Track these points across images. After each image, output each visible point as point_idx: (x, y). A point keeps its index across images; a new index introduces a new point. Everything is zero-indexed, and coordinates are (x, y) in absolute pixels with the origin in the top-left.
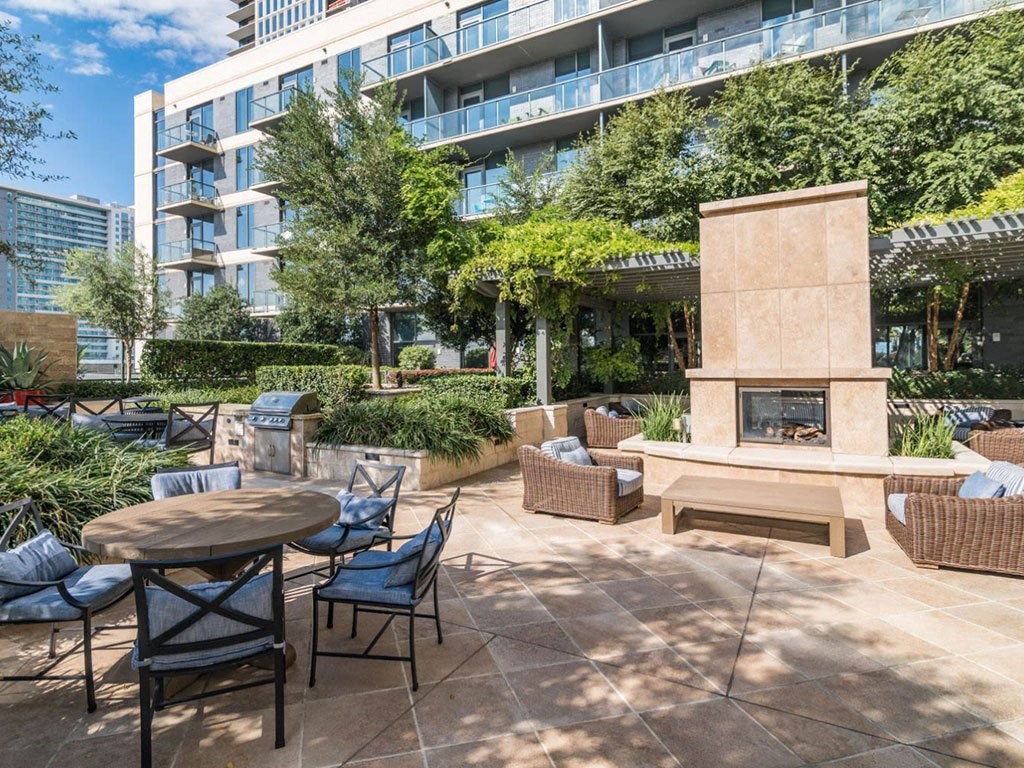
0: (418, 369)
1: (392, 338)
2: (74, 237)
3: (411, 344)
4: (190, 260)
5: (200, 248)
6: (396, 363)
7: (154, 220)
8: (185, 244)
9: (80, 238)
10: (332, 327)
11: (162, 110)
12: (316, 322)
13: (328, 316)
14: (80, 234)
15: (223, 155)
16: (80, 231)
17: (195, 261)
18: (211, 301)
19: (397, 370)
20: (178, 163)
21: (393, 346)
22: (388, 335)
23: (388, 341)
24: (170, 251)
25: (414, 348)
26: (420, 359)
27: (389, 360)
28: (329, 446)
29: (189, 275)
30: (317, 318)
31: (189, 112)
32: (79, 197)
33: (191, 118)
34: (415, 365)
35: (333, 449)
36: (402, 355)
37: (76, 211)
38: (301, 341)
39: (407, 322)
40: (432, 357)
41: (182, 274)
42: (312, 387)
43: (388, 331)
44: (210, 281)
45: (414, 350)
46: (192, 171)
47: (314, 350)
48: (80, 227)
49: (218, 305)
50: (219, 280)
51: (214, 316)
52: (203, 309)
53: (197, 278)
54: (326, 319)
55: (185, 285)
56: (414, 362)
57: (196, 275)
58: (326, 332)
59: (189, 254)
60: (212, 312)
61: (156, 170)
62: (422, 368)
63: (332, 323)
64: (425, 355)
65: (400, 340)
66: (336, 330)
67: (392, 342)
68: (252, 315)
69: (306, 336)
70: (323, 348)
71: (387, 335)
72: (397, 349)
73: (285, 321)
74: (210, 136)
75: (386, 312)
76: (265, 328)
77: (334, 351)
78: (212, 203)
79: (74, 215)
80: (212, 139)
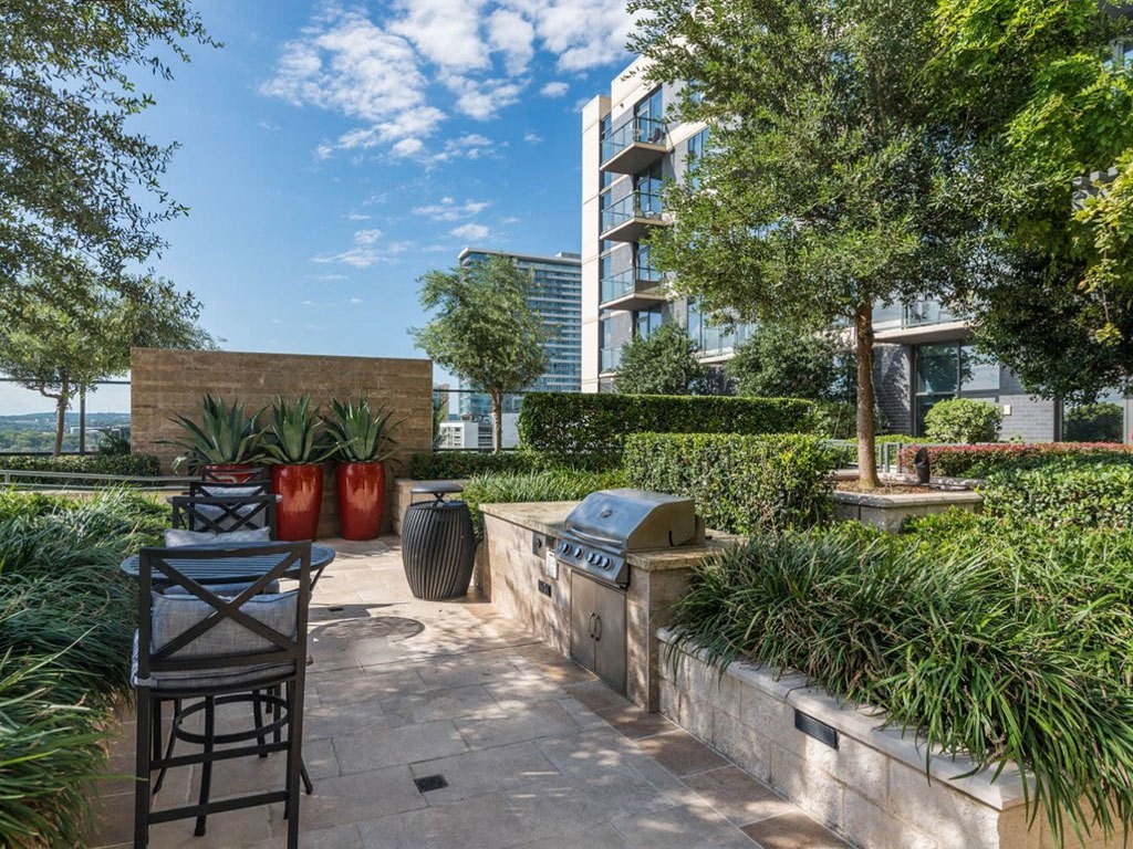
0: (964, 442)
1: (914, 387)
2: (559, 296)
3: (950, 397)
4: (632, 296)
5: (647, 279)
6: (920, 431)
7: (600, 252)
8: (629, 276)
9: (564, 297)
10: (809, 372)
11: (609, 115)
12: (784, 365)
13: (804, 354)
14: (564, 293)
15: (673, 151)
16: (564, 289)
17: (640, 296)
18: (652, 346)
19: (921, 443)
20: (626, 176)
21: (915, 400)
22: (908, 382)
23: (907, 393)
24: (613, 287)
25: (956, 402)
26: (968, 423)
27: (908, 425)
28: (704, 653)
29: (635, 315)
30: (786, 359)
31: (637, 108)
32: (563, 255)
33: (639, 115)
34: (958, 434)
35: (711, 661)
36: (934, 415)
37: (559, 269)
38: (763, 395)
39: (942, 361)
40: (994, 417)
41: (626, 314)
42: (711, 480)
43: (908, 377)
44: (656, 319)
45: (957, 407)
46: (639, 183)
47: (770, 407)
48: (564, 286)
49: (660, 350)
50: (667, 317)
51: (656, 364)
52: (643, 356)
53: (643, 319)
54: (800, 359)
55: (630, 330)
56: (956, 428)
57: (642, 315)
58: (801, 380)
59: (631, 288)
60: (653, 360)
61: (604, 191)
62: (973, 439)
63: (810, 365)
64: (979, 415)
65: (929, 391)
66: (816, 378)
67: (912, 395)
68: (702, 361)
69: (770, 387)
70: (785, 403)
71: (904, 383)
72: (922, 406)
73: (741, 365)
74: (658, 130)
75: (904, 345)
76: (721, 379)
77: (804, 408)
78: (660, 218)
79: (559, 274)
80: (660, 135)
